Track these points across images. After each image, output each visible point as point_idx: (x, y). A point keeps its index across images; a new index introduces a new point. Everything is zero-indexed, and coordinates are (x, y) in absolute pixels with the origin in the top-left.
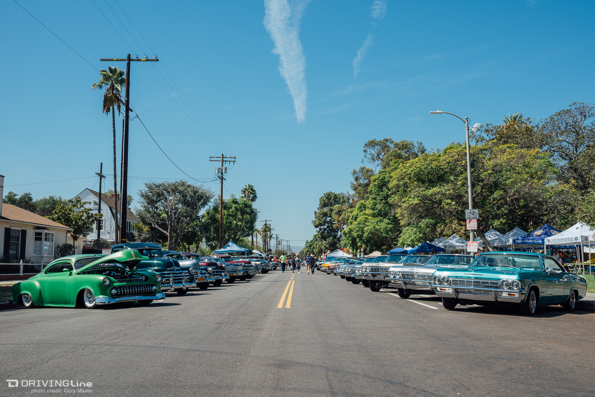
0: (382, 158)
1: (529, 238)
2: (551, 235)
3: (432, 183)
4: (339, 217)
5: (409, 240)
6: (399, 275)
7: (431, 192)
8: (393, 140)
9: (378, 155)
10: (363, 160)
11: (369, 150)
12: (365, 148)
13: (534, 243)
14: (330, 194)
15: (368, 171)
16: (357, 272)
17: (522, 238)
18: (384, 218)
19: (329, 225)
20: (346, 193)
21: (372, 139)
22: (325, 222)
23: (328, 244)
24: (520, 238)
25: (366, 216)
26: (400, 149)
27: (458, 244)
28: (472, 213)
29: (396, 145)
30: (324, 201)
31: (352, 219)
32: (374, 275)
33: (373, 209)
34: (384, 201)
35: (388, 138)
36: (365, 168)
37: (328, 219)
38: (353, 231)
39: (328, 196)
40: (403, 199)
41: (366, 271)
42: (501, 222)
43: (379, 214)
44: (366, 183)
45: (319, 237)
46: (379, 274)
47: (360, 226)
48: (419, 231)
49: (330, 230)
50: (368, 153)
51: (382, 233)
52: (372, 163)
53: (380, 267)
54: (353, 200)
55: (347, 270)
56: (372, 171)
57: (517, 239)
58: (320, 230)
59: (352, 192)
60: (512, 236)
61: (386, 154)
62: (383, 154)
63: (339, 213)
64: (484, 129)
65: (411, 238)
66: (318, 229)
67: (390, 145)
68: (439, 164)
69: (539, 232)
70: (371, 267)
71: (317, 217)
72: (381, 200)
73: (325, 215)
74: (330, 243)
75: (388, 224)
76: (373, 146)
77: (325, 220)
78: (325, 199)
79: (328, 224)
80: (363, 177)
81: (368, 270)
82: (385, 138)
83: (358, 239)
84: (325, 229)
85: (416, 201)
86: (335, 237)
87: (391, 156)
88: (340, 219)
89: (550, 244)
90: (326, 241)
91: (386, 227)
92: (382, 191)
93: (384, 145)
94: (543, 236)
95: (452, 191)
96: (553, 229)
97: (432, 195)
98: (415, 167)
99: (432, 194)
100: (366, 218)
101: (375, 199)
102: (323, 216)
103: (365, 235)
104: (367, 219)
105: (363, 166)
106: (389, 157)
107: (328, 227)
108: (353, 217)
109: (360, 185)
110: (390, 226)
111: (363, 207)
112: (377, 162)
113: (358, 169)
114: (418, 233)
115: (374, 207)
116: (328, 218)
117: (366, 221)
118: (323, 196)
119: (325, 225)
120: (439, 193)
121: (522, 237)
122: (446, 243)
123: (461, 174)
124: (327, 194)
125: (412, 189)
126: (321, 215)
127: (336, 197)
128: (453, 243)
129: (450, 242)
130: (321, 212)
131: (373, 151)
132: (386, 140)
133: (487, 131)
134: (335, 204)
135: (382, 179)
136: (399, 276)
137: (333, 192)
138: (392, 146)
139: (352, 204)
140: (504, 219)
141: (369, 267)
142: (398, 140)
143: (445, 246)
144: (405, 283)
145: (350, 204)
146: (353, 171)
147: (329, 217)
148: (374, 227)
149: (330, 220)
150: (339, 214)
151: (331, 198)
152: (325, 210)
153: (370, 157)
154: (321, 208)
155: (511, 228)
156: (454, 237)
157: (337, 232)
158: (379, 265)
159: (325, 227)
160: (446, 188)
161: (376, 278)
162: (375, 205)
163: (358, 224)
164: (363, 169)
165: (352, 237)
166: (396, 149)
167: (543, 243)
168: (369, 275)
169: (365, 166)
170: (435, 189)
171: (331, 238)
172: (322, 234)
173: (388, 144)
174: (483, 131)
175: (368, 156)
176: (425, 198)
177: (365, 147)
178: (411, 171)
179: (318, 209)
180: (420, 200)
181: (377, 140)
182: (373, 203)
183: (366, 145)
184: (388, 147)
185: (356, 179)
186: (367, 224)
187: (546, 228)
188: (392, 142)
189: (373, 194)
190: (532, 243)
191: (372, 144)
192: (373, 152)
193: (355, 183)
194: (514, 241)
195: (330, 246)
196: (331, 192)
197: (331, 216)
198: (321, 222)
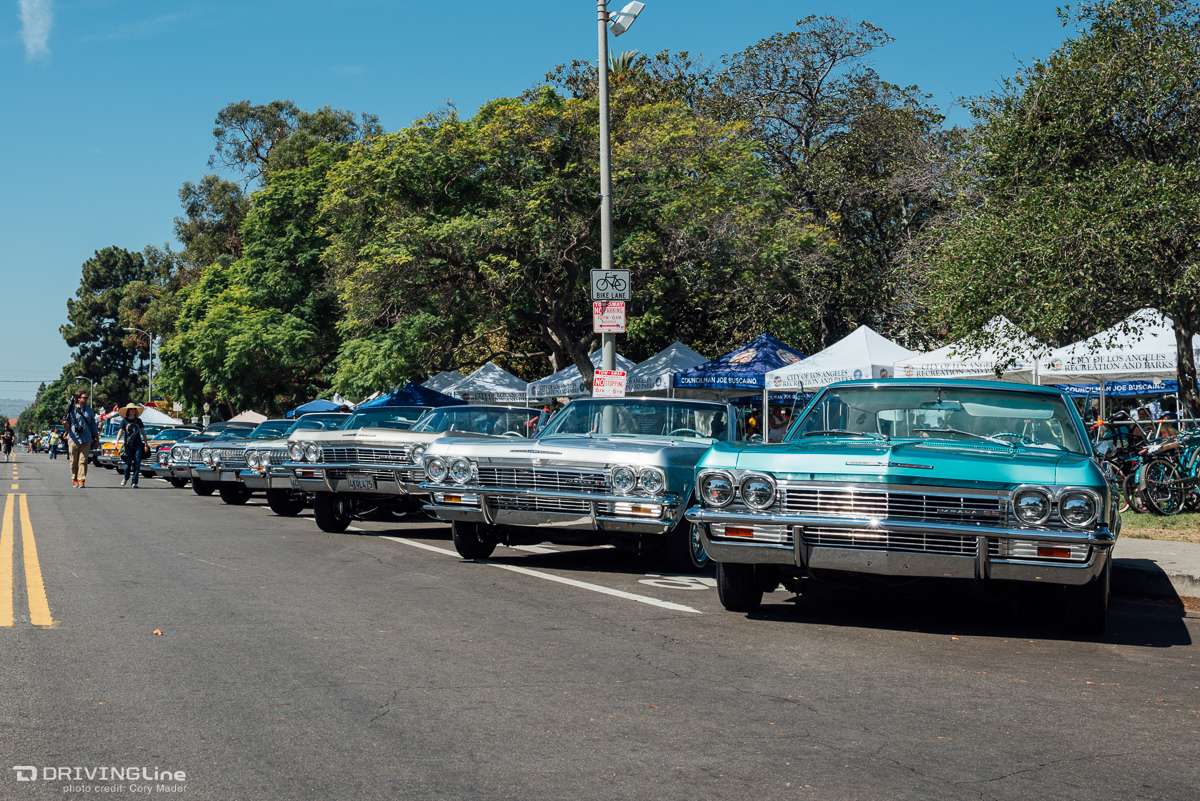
0: (265, 156)
1: (720, 371)
2: (779, 364)
3: (446, 206)
4: (142, 314)
5: (370, 375)
6: (466, 470)
7: (447, 228)
8: (297, 105)
9: (255, 146)
10: (212, 157)
11: (229, 132)
12: (219, 126)
13: (734, 386)
14: (112, 254)
15: (225, 188)
16: (252, 463)
17: (696, 373)
18: (287, 312)
19: (110, 338)
20: (161, 248)
21: (237, 102)
22: (97, 331)
23: (104, 392)
24: (691, 370)
25: (232, 305)
26: (314, 132)
27: (501, 389)
28: (611, 280)
29: (305, 120)
30: (96, 271)
31: (187, 316)
32: (333, 475)
33: (252, 284)
34: (285, 263)
35: (282, 101)
36: (216, 179)
37: (107, 322)
38: (192, 346)
39: (109, 258)
40: (361, 250)
41: (304, 460)
42: (648, 323)
43: (270, 301)
44: (219, 223)
45: (80, 373)
46: (355, 471)
47: (216, 332)
48: (399, 350)
49: (111, 352)
50: (228, 138)
51: (280, 355)
52: (236, 167)
53: (360, 444)
54: (181, 268)
55: (207, 459)
56: (236, 189)
57: (685, 375)
58: (84, 351)
59: (179, 247)
60: (666, 365)
61: (278, 143)
62: (268, 144)
63: (141, 304)
64: (565, 74)
65: (375, 370)
66: (76, 350)
67: (290, 121)
68: (471, 147)
69: (744, 354)
70: (324, 443)
71: (74, 317)
72: (280, 259)
73: (98, 310)
74: (110, 388)
75: (298, 328)
76: (242, 122)
77: (98, 326)
78: (98, 265)
79: (106, 336)
80: (210, 206)
81: (312, 457)
82: (275, 99)
83: (205, 373)
84: (97, 351)
85: (403, 257)
86: (124, 372)
87: (291, 149)
88: (144, 320)
89: (781, 387)
90: (100, 383)
91: (292, 338)
92: (283, 234)
93: (271, 119)
94: (758, 367)
95: (509, 228)
96: (785, 347)
97: (448, 239)
98: (400, 154)
99: (450, 236)
100: (231, 310)
101: (261, 254)
102: (93, 314)
103: (231, 358)
104: (238, 313)
105: (211, 173)
106: (285, 151)
107: (105, 344)
108: (189, 310)
109: (201, 227)
110: (304, 334)
111: (218, 283)
112: (250, 167)
113: (196, 182)
114: (395, 355)
115: (258, 278)
116: (106, 320)
117: (232, 319)
118: (94, 257)
119: (96, 339)
120: (469, 232)
121: (696, 368)
122: (467, 385)
123: (537, 179)
124: (104, 252)
125: (390, 220)
126: (85, 310)
127: (131, 261)
128: (488, 386)
129: (479, 382)
130: (87, 301)
131: (241, 135)
132: (278, 106)
133: (572, 81)
134: (127, 282)
135: (285, 198)
136: (467, 477)
137: (122, 248)
138: (292, 122)
139: (177, 279)
140: (654, 313)
141: (317, 443)
142: (309, 108)
143: (465, 395)
144: (493, 505)
145: (172, 279)
146: (182, 188)
147: (109, 317)
148: (256, 337)
149: (111, 325)
150: (138, 307)
151: (116, 263)
152: (99, 296)
153: (232, 149)
154: (87, 290)
155: (661, 345)
156: (487, 370)
157: (132, 358)
158: (357, 438)
159: (98, 344)
160: (492, 219)
161: (342, 485)
162: (260, 272)
163: (210, 326)
164: (210, 183)
165: (186, 369)
166: (306, 132)
167: (761, 386)
168: (317, 473)
169: (217, 174)
170: (456, 221)
171: (114, 375)
172: (87, 363)
173: (283, 116)
174: (563, 82)
175: (226, 147)
176: (428, 248)
177: (218, 123)
178: (389, 167)
179: (78, 294)
180: (414, 253)
181: (252, 105)
182: (254, 265)
183: (222, 116)
184: (282, 125)
185: (193, 210)
186: (237, 326)
187: (764, 345)
188: (295, 112)
189: (254, 240)
190: (728, 385)
191: (238, 114)
192: (241, 137)
193: (187, 220)
194: (675, 381)
195: (110, 396)
196: (116, 249)
197: (114, 314)
198: (85, 330)
